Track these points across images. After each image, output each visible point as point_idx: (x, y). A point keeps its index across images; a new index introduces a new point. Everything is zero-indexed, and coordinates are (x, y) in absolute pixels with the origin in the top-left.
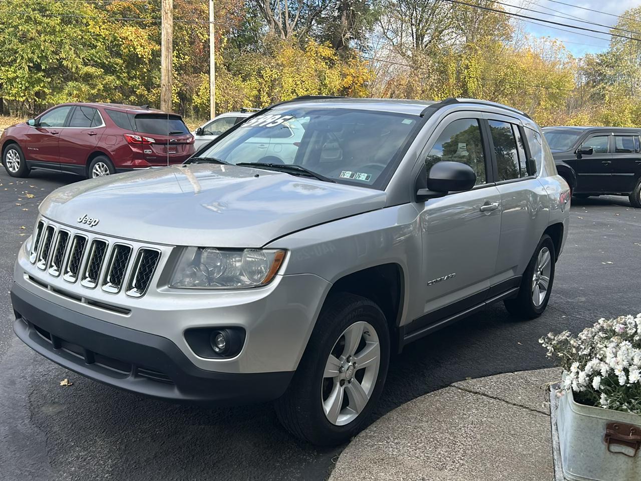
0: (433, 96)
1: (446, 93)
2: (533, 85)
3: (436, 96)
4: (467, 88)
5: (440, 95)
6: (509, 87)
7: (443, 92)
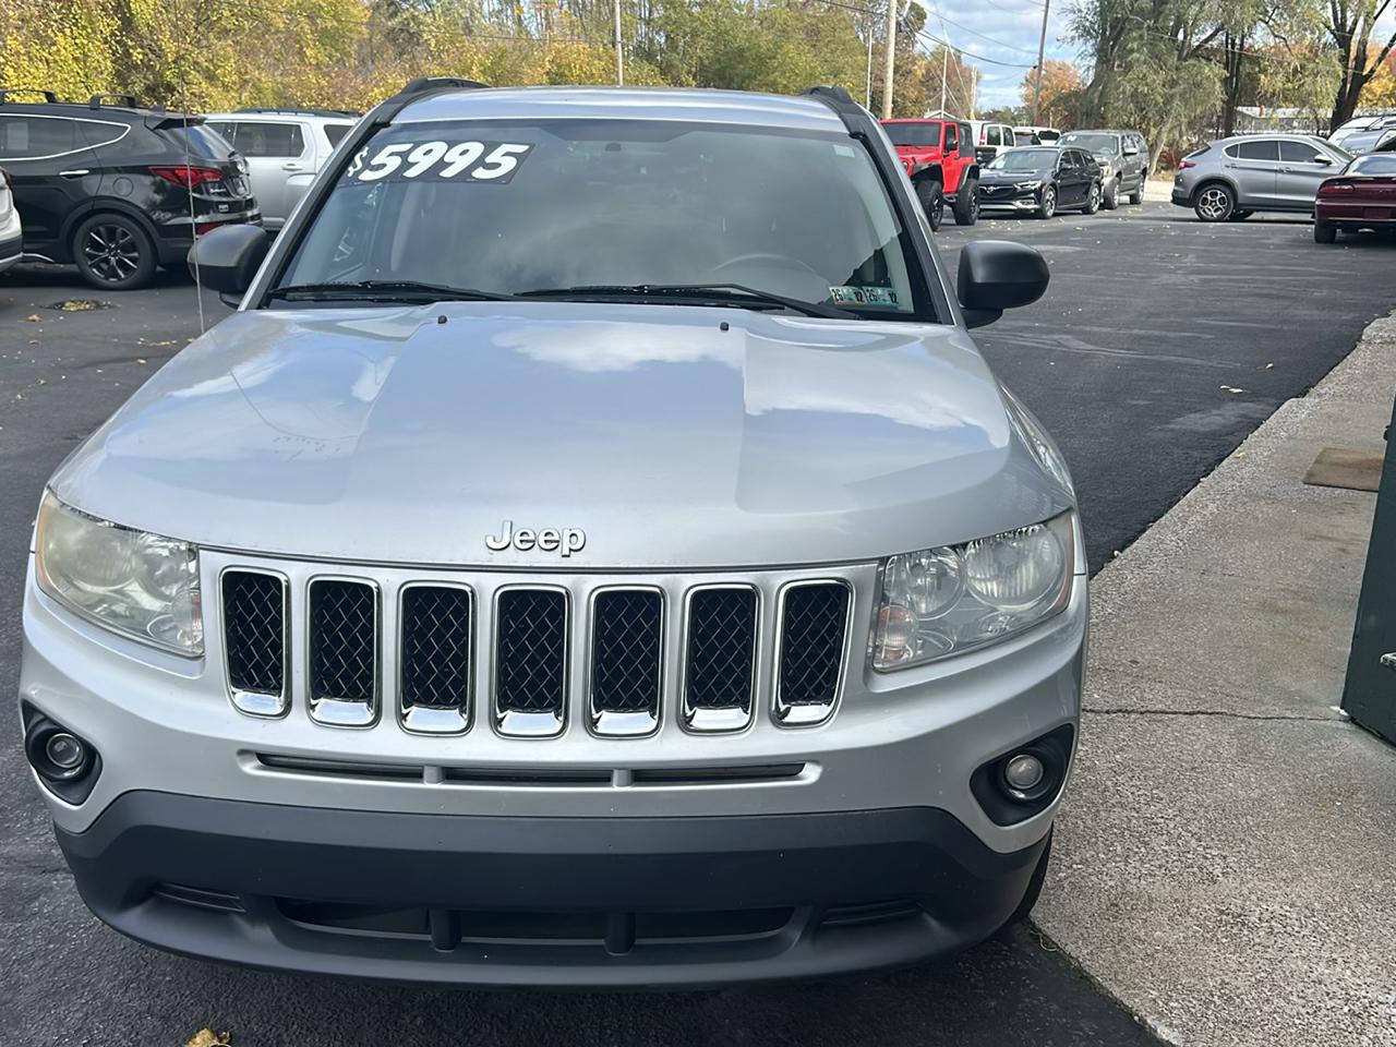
0: (52, 35)
1: (84, 28)
2: (283, 10)
3: (60, 34)
4: (132, 14)
5: (68, 31)
6: (229, 14)
7: (75, 25)
